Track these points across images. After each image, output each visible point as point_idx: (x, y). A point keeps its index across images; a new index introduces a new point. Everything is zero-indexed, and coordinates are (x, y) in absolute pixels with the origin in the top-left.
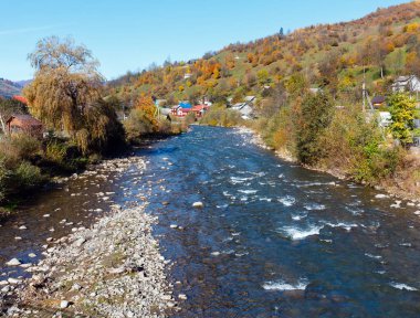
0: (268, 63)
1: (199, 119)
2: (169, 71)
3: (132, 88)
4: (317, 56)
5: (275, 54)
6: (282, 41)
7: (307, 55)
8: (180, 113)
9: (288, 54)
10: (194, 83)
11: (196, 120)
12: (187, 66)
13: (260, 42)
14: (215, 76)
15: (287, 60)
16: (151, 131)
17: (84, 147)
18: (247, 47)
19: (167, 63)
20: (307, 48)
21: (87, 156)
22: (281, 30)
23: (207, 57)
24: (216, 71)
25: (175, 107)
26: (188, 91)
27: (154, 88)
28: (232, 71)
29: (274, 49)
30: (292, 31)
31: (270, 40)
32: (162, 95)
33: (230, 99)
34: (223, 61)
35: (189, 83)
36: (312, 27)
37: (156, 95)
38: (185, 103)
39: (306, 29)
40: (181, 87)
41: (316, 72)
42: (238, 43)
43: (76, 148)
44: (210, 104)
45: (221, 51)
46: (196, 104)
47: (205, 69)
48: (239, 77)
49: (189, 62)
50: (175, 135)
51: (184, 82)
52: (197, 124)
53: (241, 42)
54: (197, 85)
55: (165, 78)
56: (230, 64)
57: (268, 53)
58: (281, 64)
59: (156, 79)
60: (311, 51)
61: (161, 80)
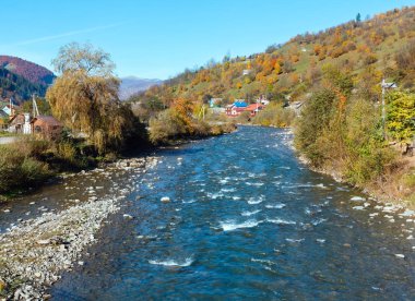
0: (337, 56)
1: (253, 119)
2: (227, 68)
3: (188, 86)
4: (396, 45)
5: (346, 44)
6: (357, 29)
7: (384, 45)
8: (234, 112)
9: (361, 44)
10: (253, 79)
11: (249, 120)
12: (248, 62)
13: (331, 32)
14: (277, 71)
15: (360, 51)
16: (184, 132)
17: (100, 146)
18: (316, 38)
19: (227, 59)
20: (385, 36)
21: (103, 155)
22: (359, 16)
23: (270, 50)
24: (277, 65)
25: (229, 106)
26: (246, 88)
27: (211, 85)
28: (295, 65)
29: (345, 39)
30: (372, 17)
31: (343, 28)
32: (218, 94)
33: (288, 97)
34: (286, 55)
35: (247, 80)
36: (396, 11)
37: (211, 94)
38: (241, 101)
39: (388, 14)
40: (239, 85)
41: (392, 64)
42: (307, 34)
43: (93, 147)
44: (267, 102)
45: (287, 44)
46: (253, 103)
47: (266, 63)
48: (303, 71)
49: (250, 57)
50: (214, 135)
51: (243, 79)
52: (249, 124)
53: (310, 33)
54: (256, 82)
55: (223, 75)
56: (294, 58)
57: (339, 44)
58: (352, 56)
59: (214, 77)
60: (390, 40)
61: (219, 77)
